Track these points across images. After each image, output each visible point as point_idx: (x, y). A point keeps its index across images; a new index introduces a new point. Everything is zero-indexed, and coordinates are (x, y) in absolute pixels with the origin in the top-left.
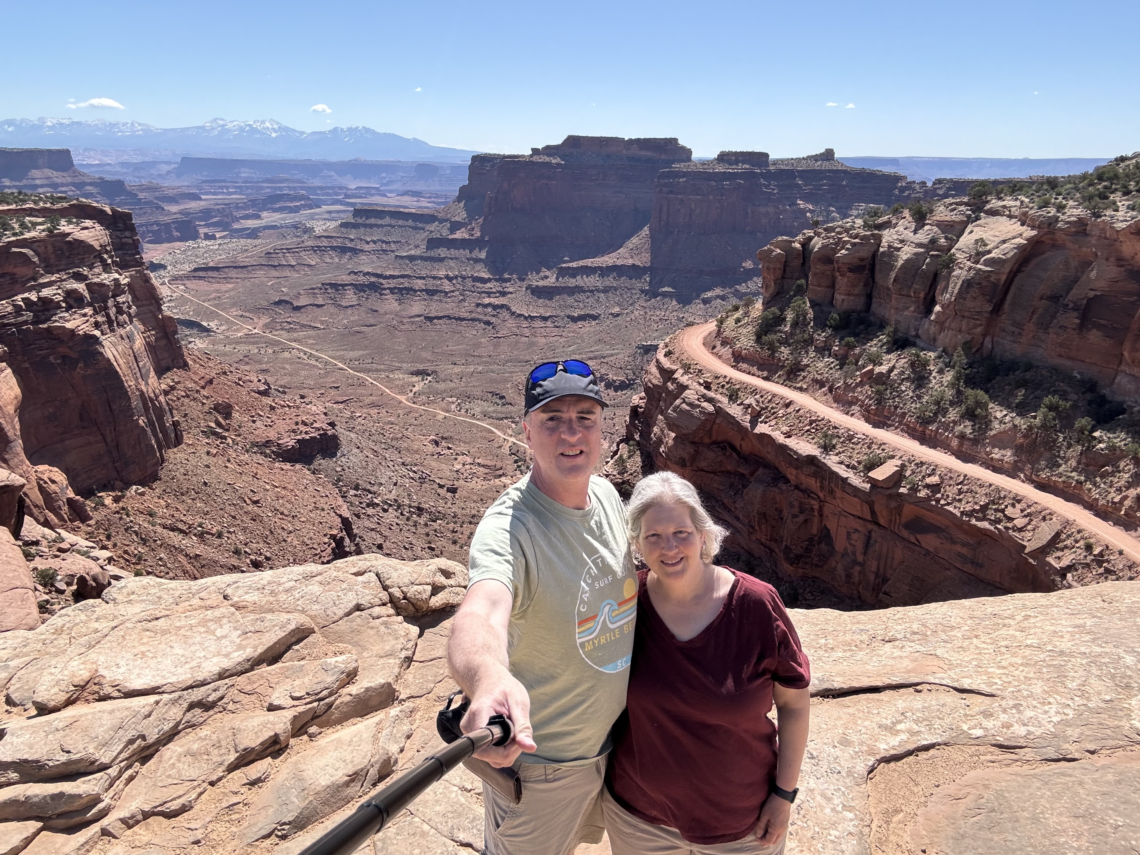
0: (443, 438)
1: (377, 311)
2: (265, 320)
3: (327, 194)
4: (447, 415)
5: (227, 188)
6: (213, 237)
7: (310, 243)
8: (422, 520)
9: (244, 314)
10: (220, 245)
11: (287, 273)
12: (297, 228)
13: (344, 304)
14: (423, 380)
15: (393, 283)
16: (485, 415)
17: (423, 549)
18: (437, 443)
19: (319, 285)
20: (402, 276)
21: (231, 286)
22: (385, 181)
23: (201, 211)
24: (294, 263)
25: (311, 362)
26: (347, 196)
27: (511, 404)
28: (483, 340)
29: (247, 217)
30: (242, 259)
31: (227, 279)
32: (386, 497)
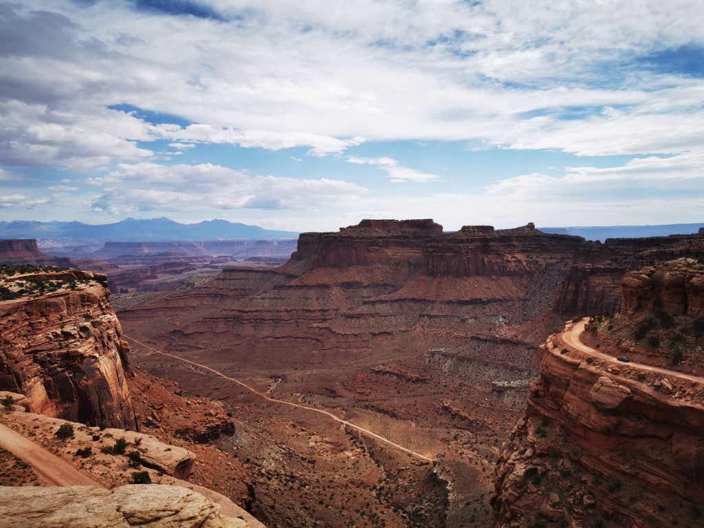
0: (299, 423)
1: (239, 335)
2: (164, 344)
3: (200, 262)
4: (297, 406)
5: (134, 260)
6: (126, 292)
7: (193, 293)
8: (296, 485)
9: (151, 340)
10: (133, 296)
11: (178, 312)
12: (183, 283)
13: (217, 331)
14: (275, 381)
15: (250, 316)
16: (324, 406)
17: (301, 509)
18: (294, 426)
19: (201, 319)
20: (257, 311)
21: (141, 322)
22: (236, 252)
23: (118, 276)
24: (183, 306)
25: (198, 371)
26: (212, 262)
27: (340, 397)
28: (314, 352)
29: (148, 278)
30: (148, 304)
31: (138, 318)
32: (268, 469)
